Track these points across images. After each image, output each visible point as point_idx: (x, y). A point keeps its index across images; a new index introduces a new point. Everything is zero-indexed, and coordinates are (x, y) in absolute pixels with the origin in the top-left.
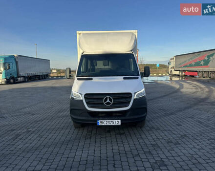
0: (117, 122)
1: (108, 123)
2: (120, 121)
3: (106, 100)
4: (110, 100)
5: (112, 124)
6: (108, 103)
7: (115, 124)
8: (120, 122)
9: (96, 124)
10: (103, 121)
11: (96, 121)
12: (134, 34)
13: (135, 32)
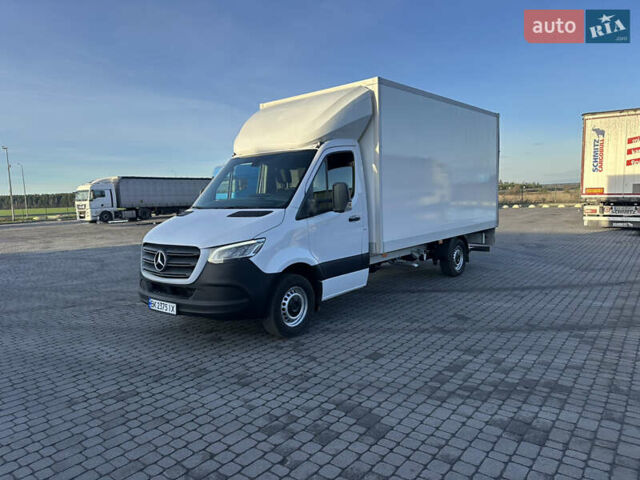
0: (171, 308)
1: (160, 307)
4: (162, 258)
5: (164, 310)
6: (159, 266)
7: (168, 311)
8: (175, 309)
9: (148, 305)
10: (155, 301)
12: (370, 88)
13: (372, 84)
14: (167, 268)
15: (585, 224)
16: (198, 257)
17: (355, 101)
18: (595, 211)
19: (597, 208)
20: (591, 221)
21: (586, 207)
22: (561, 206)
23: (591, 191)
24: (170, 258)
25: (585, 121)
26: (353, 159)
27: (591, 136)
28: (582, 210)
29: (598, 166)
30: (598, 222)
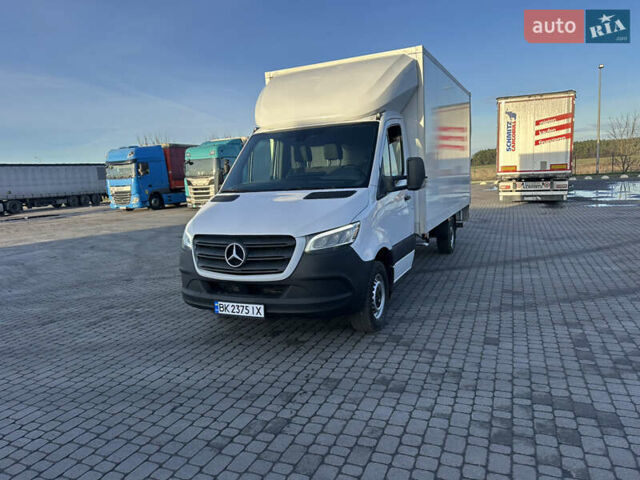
0: (255, 310)
1: (236, 310)
2: (262, 307)
3: (230, 253)
4: (239, 252)
5: (244, 314)
6: (234, 261)
7: (250, 314)
8: (262, 311)
9: (213, 309)
10: (227, 304)
11: (212, 302)
12: (413, 57)
13: (416, 53)
14: (247, 263)
15: (501, 199)
16: (294, 247)
17: (405, 70)
18: (509, 187)
19: (511, 184)
20: (504, 197)
21: (501, 184)
22: (483, 183)
23: (507, 169)
24: (249, 250)
25: (498, 104)
26: (400, 134)
27: (504, 119)
28: (497, 186)
29: (511, 146)
30: (511, 196)
